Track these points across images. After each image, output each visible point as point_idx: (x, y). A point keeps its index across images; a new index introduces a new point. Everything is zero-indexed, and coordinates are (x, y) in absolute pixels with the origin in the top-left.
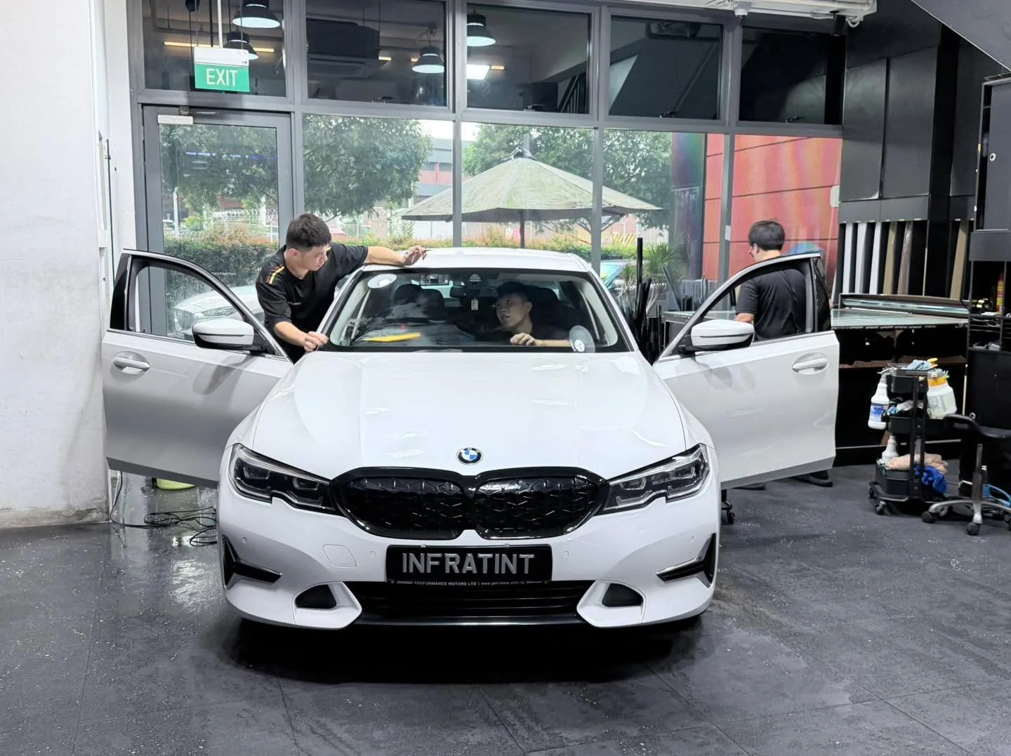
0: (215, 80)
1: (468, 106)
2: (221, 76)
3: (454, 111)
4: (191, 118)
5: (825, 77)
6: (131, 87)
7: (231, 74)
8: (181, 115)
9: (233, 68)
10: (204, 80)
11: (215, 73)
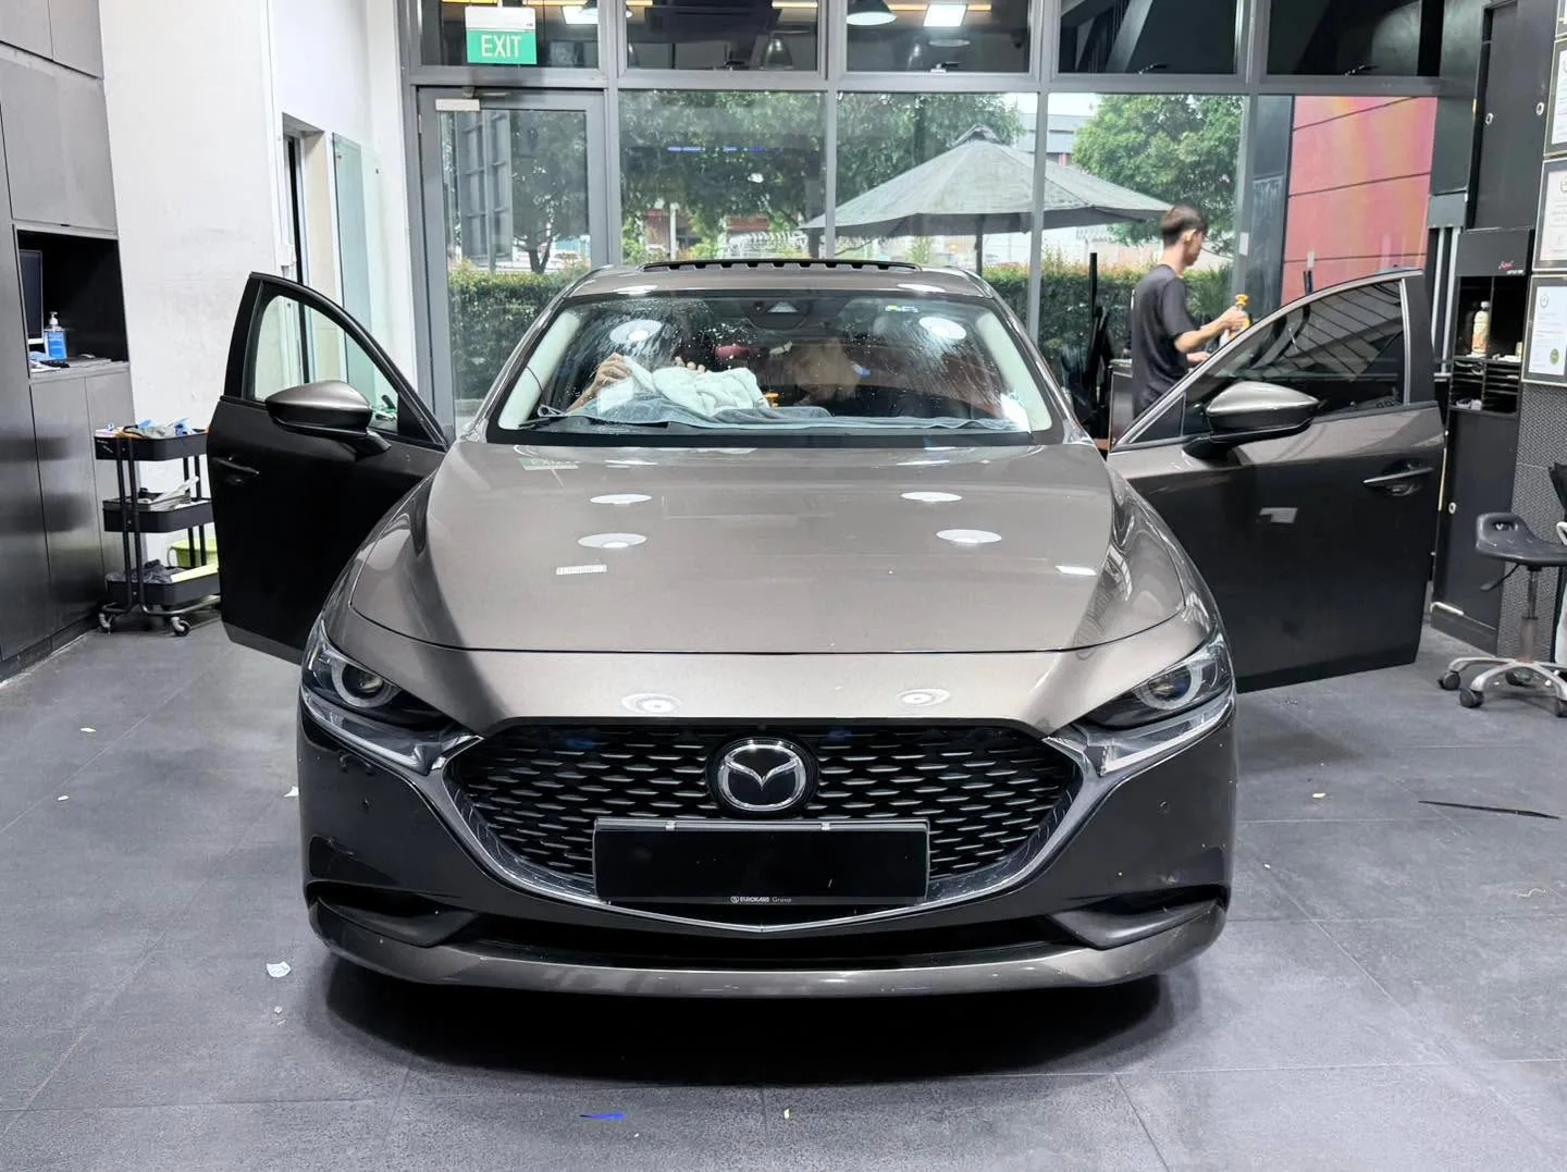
0: (493, 50)
1: (849, 69)
2: (499, 44)
3: (827, 78)
4: (477, 102)
6: (402, 64)
7: (512, 41)
8: (465, 98)
9: (516, 34)
10: (477, 51)
11: (493, 41)
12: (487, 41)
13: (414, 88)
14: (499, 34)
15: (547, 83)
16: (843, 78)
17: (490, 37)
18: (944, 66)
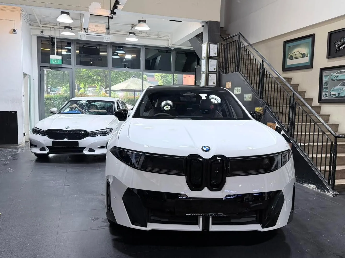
0: (54, 62)
1: (112, 67)
2: (55, 61)
3: (109, 68)
4: (50, 69)
5: (197, 62)
6: (38, 63)
7: (58, 61)
8: (48, 68)
9: (58, 59)
10: (52, 62)
11: (54, 60)
12: (53, 60)
13: (40, 67)
14: (55, 59)
15: (63, 67)
18: (127, 67)
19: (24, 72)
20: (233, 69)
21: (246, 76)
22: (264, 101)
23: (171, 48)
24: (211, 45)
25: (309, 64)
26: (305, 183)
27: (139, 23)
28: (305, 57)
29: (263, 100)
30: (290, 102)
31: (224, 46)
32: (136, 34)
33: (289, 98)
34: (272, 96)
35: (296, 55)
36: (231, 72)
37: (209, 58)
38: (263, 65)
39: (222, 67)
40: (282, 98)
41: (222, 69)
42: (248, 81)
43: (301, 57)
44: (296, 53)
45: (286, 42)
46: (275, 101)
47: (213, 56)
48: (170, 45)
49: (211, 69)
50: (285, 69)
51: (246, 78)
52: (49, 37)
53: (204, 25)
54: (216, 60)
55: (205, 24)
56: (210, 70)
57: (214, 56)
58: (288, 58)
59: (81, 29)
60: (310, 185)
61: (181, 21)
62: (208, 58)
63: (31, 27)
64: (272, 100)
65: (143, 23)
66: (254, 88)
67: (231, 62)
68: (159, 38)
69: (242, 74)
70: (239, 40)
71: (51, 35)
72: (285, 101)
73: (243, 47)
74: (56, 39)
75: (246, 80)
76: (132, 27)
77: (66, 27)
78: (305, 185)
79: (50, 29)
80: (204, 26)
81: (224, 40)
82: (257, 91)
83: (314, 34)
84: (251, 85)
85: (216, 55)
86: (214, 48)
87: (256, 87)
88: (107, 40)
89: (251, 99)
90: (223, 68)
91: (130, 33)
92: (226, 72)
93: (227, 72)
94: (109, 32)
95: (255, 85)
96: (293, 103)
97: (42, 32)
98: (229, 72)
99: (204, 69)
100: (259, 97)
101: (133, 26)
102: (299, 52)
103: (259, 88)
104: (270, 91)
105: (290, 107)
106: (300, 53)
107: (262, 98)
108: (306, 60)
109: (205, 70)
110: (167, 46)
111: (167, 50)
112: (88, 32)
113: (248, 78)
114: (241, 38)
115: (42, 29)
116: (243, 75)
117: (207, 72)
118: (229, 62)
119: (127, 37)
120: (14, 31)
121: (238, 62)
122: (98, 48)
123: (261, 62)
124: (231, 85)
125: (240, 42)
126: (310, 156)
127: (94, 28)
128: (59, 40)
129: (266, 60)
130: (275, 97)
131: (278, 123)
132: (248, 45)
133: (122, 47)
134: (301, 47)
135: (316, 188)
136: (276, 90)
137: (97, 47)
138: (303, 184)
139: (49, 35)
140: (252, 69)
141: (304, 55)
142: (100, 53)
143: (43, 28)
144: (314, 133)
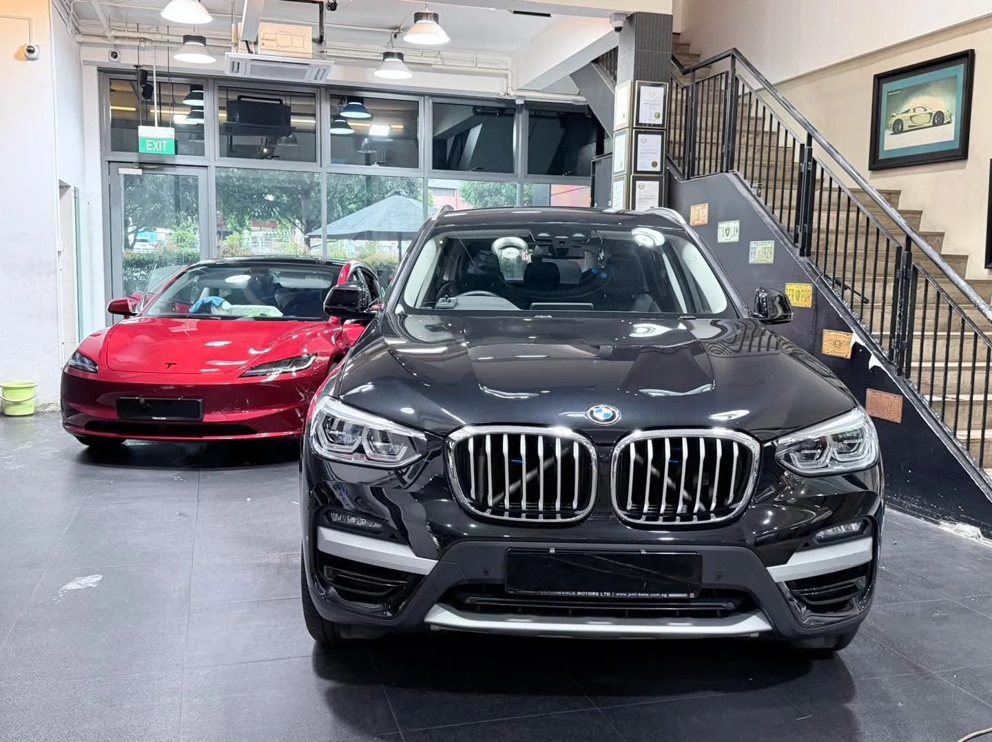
0: (152, 147)
1: (332, 163)
2: (156, 144)
3: (321, 166)
4: (141, 170)
5: (595, 143)
6: (101, 151)
7: (162, 143)
8: (134, 168)
9: (165, 140)
10: (144, 148)
11: (152, 143)
12: (150, 143)
13: (107, 162)
14: (156, 140)
15: (178, 162)
16: (329, 166)
17: (150, 141)
18: (378, 163)
19: (60, 180)
20: (713, 164)
21: (756, 184)
22: (813, 264)
23: (514, 100)
24: (642, 88)
25: (957, 146)
26: (945, 519)
27: (415, 22)
28: (942, 124)
29: (810, 260)
30: (897, 266)
31: (685, 92)
32: (405, 57)
33: (893, 253)
34: (841, 250)
35: (913, 118)
36: (707, 173)
37: (640, 129)
38: (810, 151)
39: (679, 158)
40: (871, 253)
41: (679, 166)
42: (762, 200)
43: (931, 124)
44: (914, 110)
45: (880, 79)
46: (850, 263)
47: (650, 125)
48: (512, 90)
49: (644, 164)
50: (878, 163)
51: (754, 192)
52: (135, 68)
53: (621, 26)
54: (660, 137)
55: (624, 22)
56: (639, 169)
57: (652, 122)
58: (887, 128)
59: (236, 45)
60: (960, 525)
61: (548, 15)
62: (634, 130)
63: (80, 38)
64: (840, 260)
65: (431, 22)
66: (781, 222)
67: (709, 141)
68: (476, 70)
69: (743, 179)
70: (734, 71)
71: (141, 64)
72: (881, 264)
73: (747, 94)
74: (157, 75)
75: (757, 197)
76: (393, 35)
77: (187, 38)
78: (946, 527)
79: (137, 43)
80: (622, 30)
81: (685, 73)
82: (793, 234)
83: (972, 51)
84: (771, 214)
85: (659, 121)
86: (653, 100)
87: (789, 219)
88: (316, 78)
89: (772, 258)
90: (682, 162)
91: (387, 55)
92: (691, 174)
93: (696, 173)
94: (323, 52)
95: (786, 212)
96: (907, 271)
97: (115, 55)
98: (701, 172)
99: (621, 166)
100: (798, 251)
101: (397, 31)
102: (923, 110)
103: (797, 223)
104: (832, 232)
105: (896, 281)
106: (926, 110)
107: (809, 254)
108: (947, 134)
109: (623, 169)
110: (502, 95)
111: (502, 105)
112: (256, 53)
113: (763, 192)
114: (739, 64)
115: (115, 46)
116: (746, 182)
117: (631, 174)
118: (700, 143)
119: (378, 68)
120: (30, 51)
121: (729, 142)
122: (284, 102)
123: (805, 142)
124: (706, 214)
125: (737, 78)
126: (962, 434)
127: (276, 40)
128: (167, 78)
129: (819, 134)
130: (850, 250)
131: (860, 333)
132: (761, 87)
133: (361, 99)
134: (929, 94)
135: (979, 537)
136: (852, 229)
137: (281, 101)
138: (938, 523)
139: (137, 64)
140: (774, 163)
141: (939, 119)
142: (292, 120)
143: (118, 42)
144: (974, 363)
